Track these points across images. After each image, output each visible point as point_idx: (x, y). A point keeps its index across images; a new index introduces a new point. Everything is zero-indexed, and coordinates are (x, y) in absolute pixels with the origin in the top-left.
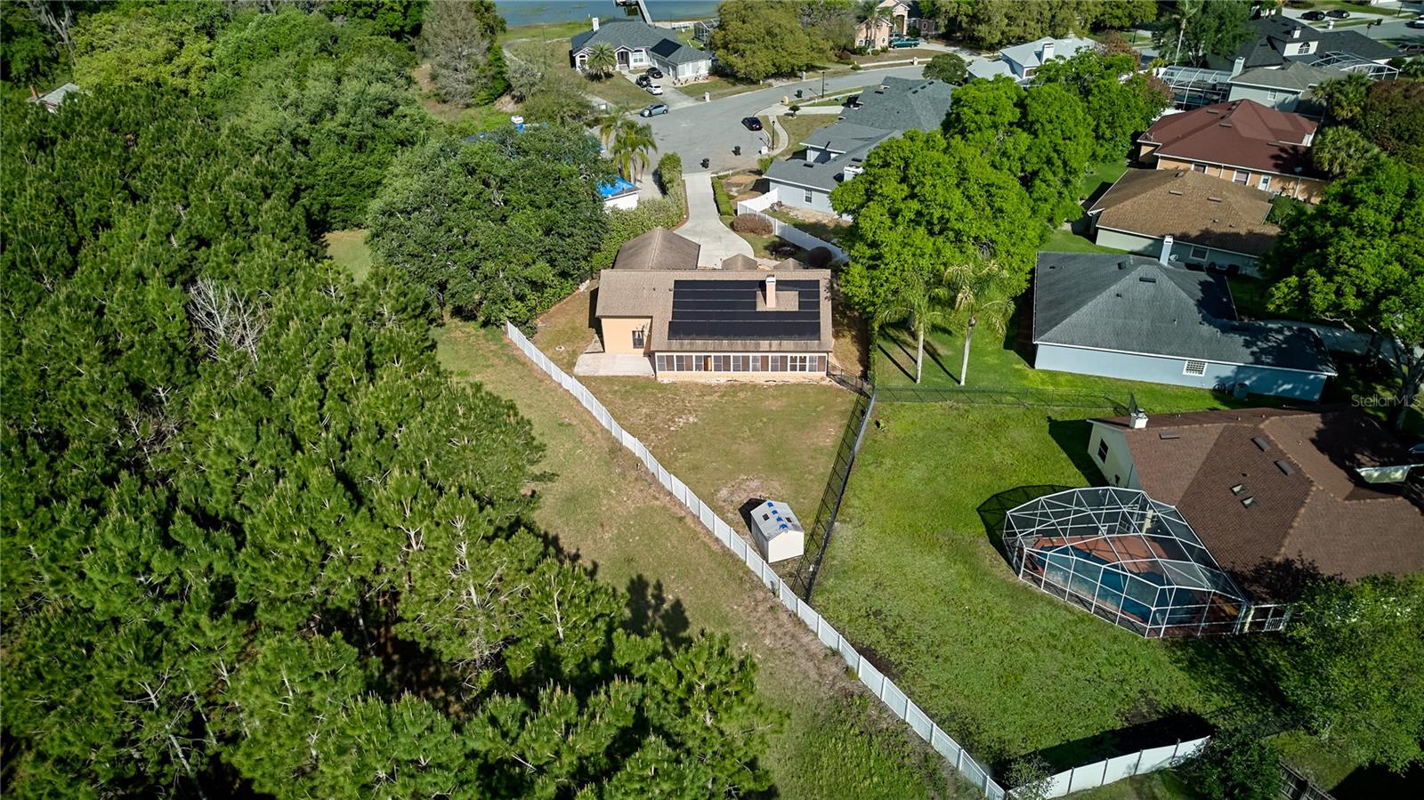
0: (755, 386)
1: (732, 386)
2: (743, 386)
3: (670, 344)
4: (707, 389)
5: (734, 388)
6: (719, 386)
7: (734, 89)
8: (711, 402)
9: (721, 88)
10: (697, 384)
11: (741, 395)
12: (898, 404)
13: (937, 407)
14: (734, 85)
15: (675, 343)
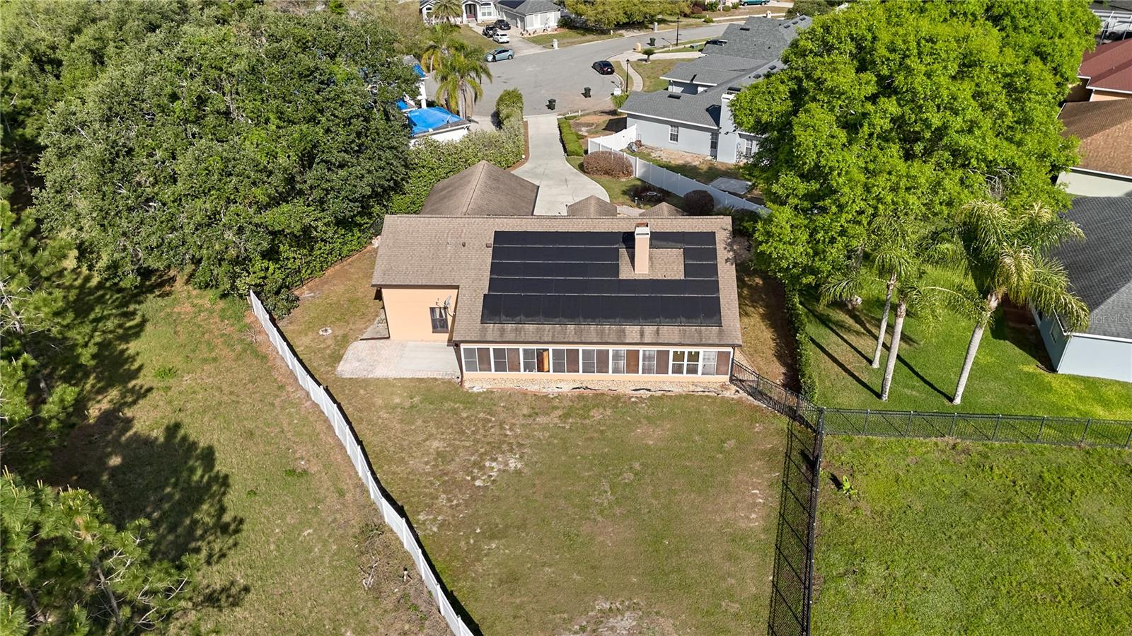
0: (617, 398)
1: (581, 397)
2: (599, 399)
3: (484, 331)
4: (543, 403)
5: (585, 402)
6: (560, 397)
7: (584, 38)
8: (545, 428)
9: (570, 37)
10: (525, 394)
11: (596, 414)
12: (860, 439)
13: (930, 447)
14: (584, 35)
15: (492, 329)
